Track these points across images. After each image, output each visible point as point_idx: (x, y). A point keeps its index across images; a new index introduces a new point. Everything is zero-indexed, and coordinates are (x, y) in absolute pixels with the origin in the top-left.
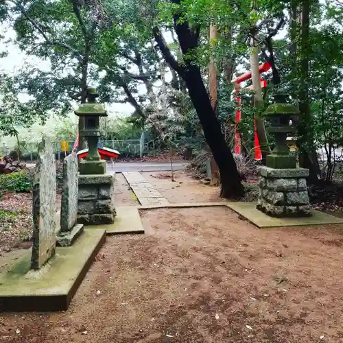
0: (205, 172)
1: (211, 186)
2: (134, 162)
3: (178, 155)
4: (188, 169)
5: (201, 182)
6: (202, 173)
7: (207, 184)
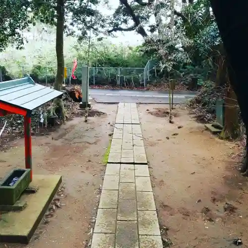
0: (213, 112)
1: (222, 139)
2: (138, 90)
3: (182, 85)
4: (191, 105)
5: (207, 129)
6: (208, 112)
7: (215, 133)
